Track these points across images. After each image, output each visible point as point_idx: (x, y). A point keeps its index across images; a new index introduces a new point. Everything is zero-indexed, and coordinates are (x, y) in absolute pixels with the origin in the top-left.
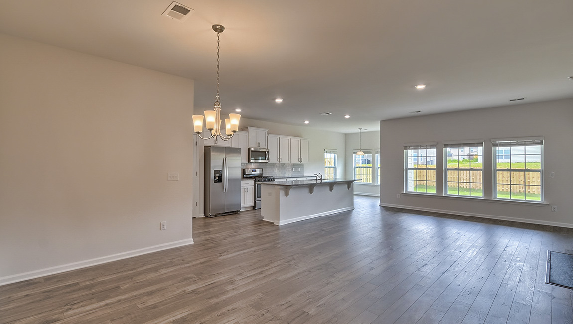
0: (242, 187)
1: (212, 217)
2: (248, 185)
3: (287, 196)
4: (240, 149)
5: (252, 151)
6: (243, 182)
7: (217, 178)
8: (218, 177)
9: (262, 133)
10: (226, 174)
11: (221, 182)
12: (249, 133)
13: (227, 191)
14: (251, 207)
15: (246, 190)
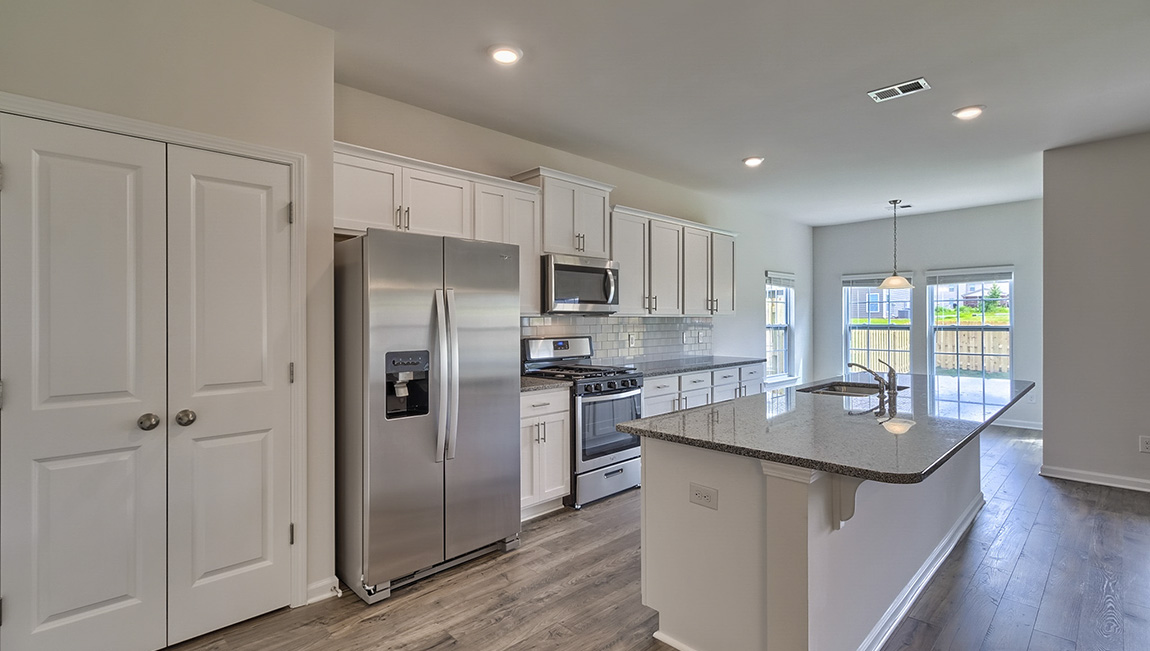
0: (523, 423)
1: (372, 599)
2: (549, 409)
3: (834, 526)
4: (514, 250)
5: (558, 267)
6: (527, 399)
7: (403, 392)
8: (410, 385)
9: (593, 197)
10: (449, 365)
11: (423, 410)
12: (542, 194)
13: (453, 452)
14: (558, 500)
15: (538, 436)
